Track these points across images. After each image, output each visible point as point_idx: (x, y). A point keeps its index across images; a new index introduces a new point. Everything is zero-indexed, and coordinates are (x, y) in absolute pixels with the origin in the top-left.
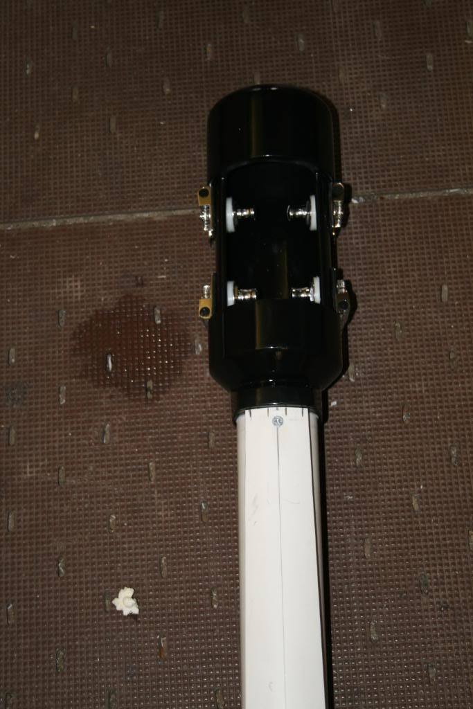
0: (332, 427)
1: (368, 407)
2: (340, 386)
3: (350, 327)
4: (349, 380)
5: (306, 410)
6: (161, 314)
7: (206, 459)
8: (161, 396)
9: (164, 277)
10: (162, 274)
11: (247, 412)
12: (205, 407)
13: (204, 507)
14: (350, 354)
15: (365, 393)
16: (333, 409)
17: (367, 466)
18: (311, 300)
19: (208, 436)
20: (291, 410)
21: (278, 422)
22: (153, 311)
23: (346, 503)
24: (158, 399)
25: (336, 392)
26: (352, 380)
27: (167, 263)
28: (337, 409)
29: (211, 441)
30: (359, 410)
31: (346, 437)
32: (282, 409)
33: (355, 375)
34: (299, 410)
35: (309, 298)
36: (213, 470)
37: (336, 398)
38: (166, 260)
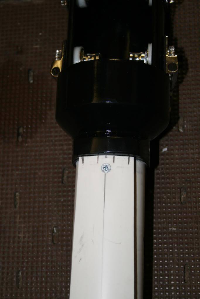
0: (162, 169)
1: (193, 154)
2: (171, 136)
3: (181, 87)
4: (179, 131)
5: (132, 159)
6: (34, 76)
7: (59, 192)
8: (29, 140)
9: (38, 46)
10: (36, 45)
11: (80, 158)
12: (61, 149)
13: (55, 231)
14: (180, 110)
15: (191, 141)
16: (164, 154)
17: (189, 202)
18: (145, 62)
19: (63, 173)
20: (118, 158)
21: (106, 168)
22: (28, 73)
23: (171, 233)
24: (26, 142)
25: (167, 140)
26: (181, 130)
27: (41, 36)
28: (167, 154)
29: (65, 177)
30: (185, 156)
31: (174, 178)
32: (110, 157)
33: (183, 127)
34: (126, 158)
35: (143, 61)
36: (64, 201)
37: (167, 145)
38: (40, 34)
